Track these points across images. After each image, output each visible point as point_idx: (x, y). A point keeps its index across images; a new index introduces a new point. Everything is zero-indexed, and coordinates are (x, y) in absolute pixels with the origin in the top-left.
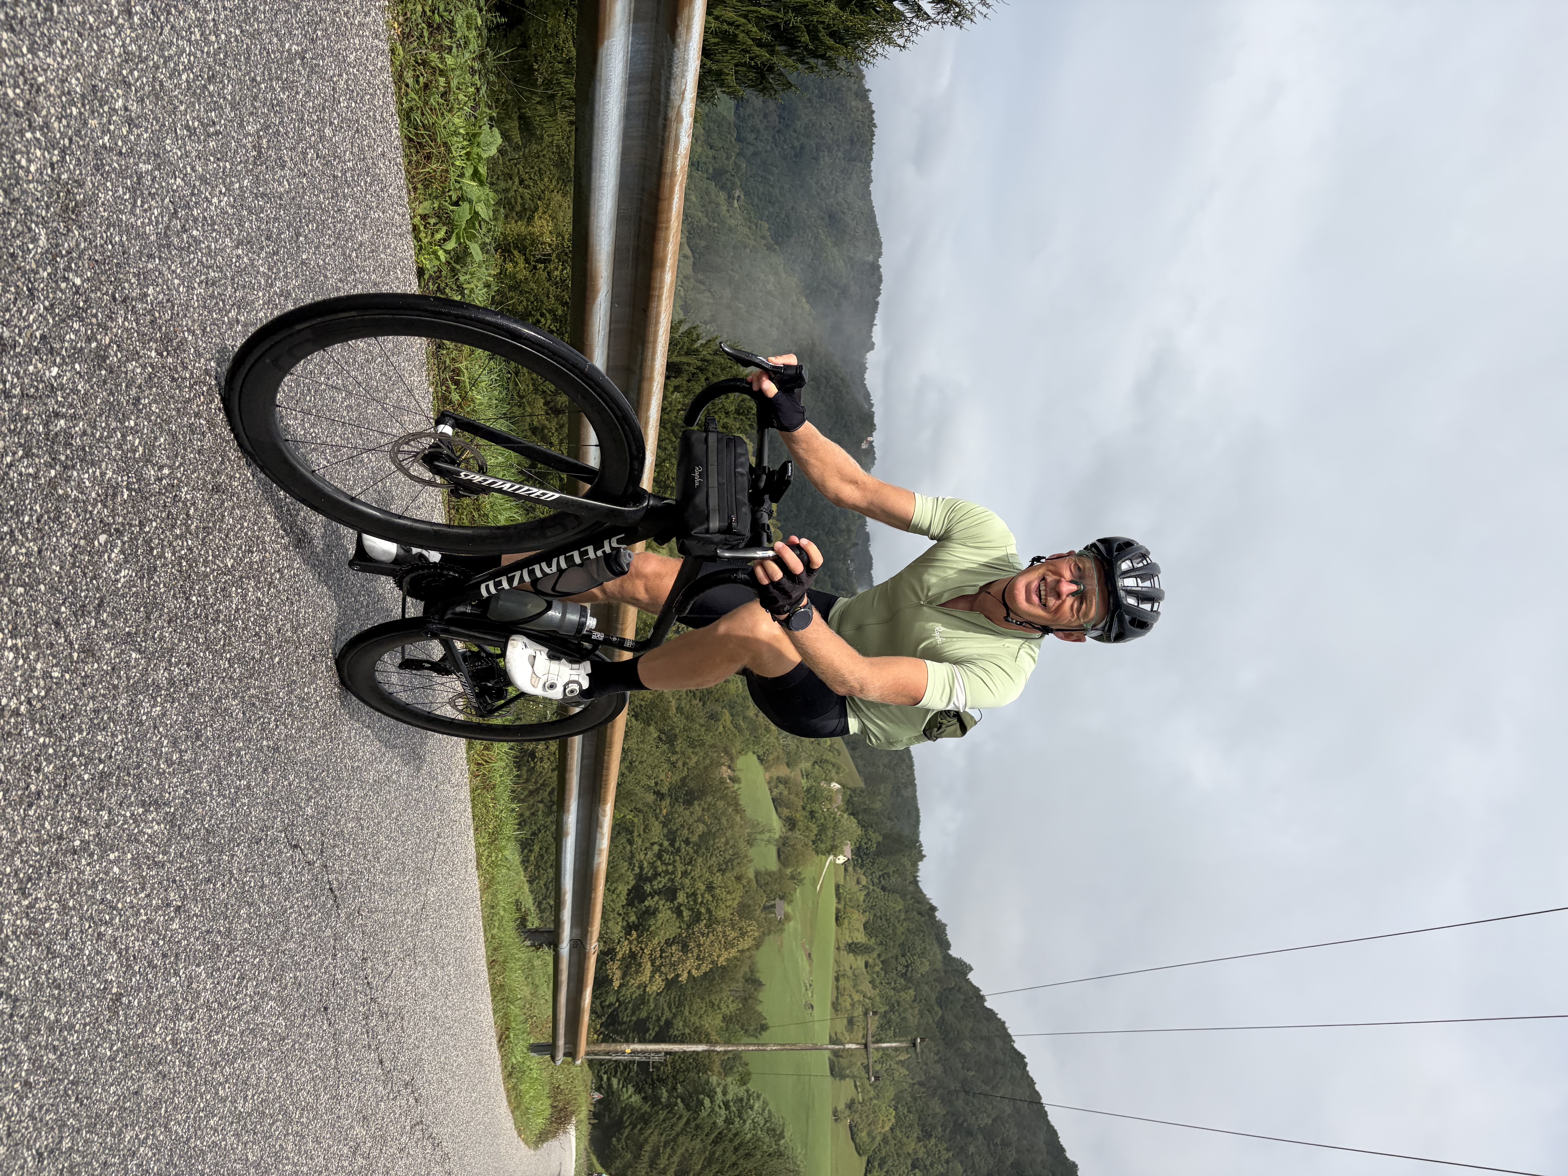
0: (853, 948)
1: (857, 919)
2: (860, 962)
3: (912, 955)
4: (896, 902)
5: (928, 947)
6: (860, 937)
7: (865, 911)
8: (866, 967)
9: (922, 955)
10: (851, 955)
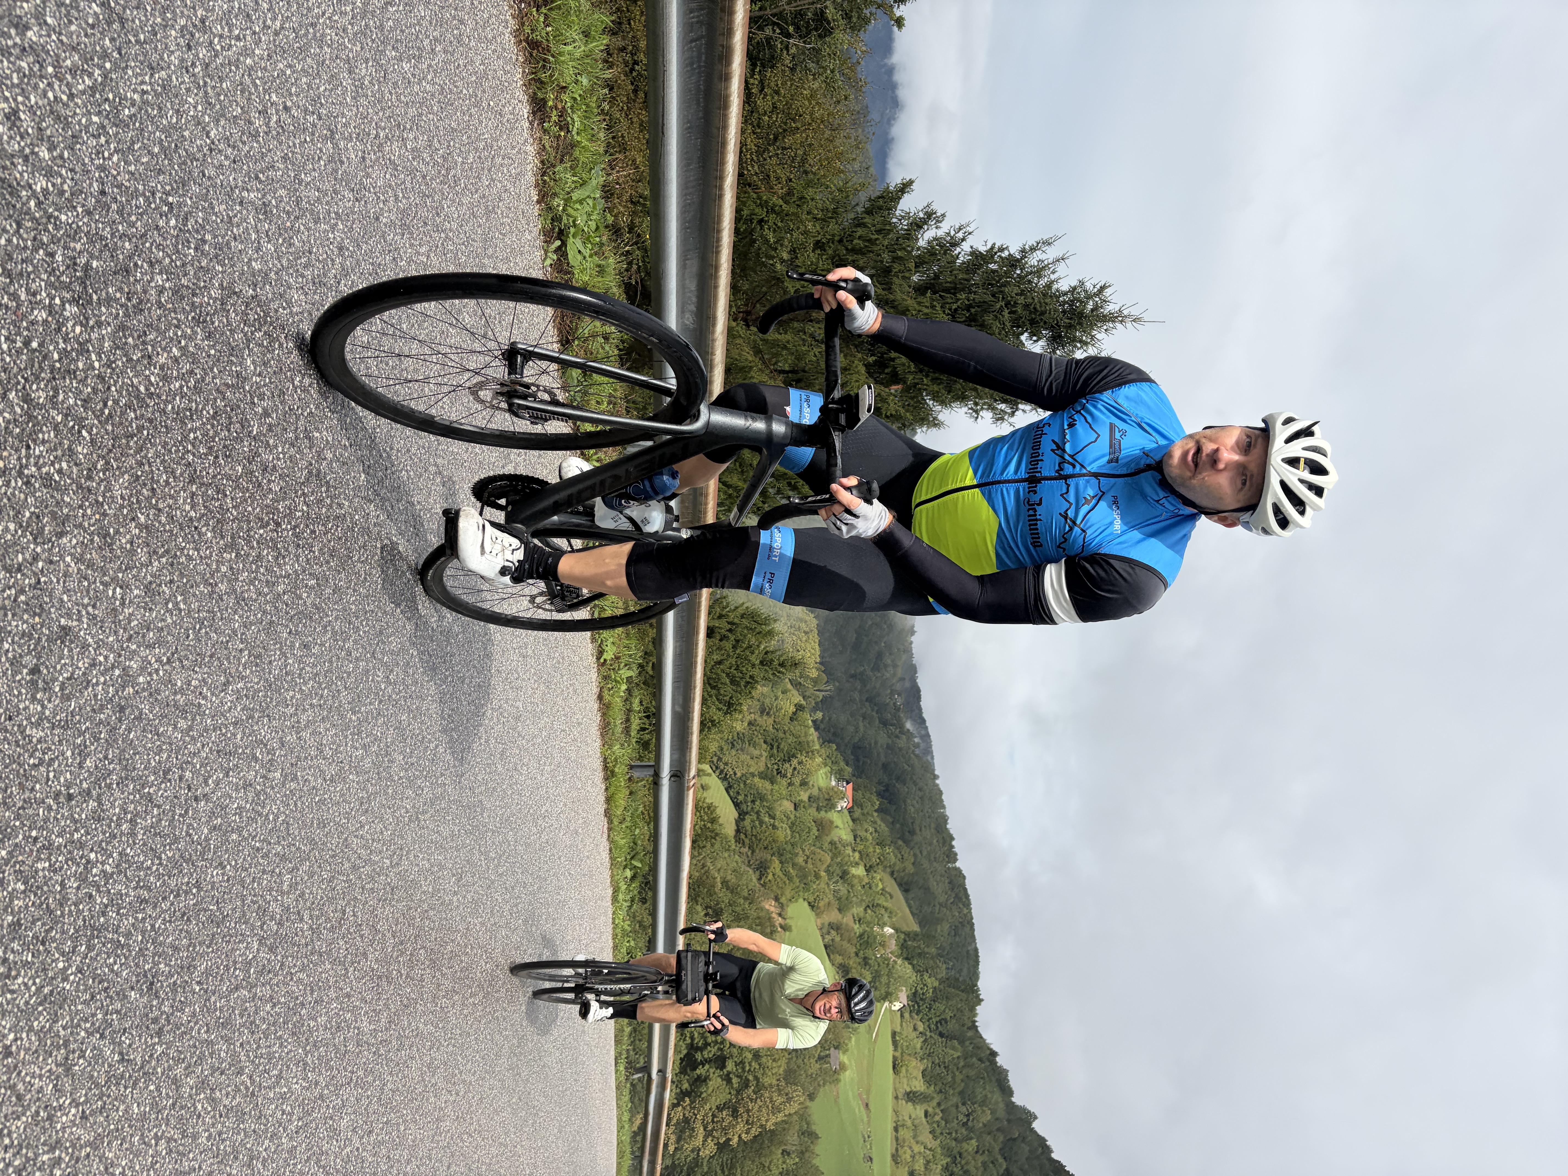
0: (912, 1097)
1: (915, 1067)
2: (919, 1111)
3: (973, 1104)
4: (954, 1048)
5: (989, 1096)
6: (919, 1085)
7: (922, 1059)
8: (926, 1115)
9: (983, 1103)
10: (910, 1104)
